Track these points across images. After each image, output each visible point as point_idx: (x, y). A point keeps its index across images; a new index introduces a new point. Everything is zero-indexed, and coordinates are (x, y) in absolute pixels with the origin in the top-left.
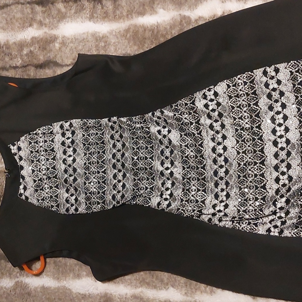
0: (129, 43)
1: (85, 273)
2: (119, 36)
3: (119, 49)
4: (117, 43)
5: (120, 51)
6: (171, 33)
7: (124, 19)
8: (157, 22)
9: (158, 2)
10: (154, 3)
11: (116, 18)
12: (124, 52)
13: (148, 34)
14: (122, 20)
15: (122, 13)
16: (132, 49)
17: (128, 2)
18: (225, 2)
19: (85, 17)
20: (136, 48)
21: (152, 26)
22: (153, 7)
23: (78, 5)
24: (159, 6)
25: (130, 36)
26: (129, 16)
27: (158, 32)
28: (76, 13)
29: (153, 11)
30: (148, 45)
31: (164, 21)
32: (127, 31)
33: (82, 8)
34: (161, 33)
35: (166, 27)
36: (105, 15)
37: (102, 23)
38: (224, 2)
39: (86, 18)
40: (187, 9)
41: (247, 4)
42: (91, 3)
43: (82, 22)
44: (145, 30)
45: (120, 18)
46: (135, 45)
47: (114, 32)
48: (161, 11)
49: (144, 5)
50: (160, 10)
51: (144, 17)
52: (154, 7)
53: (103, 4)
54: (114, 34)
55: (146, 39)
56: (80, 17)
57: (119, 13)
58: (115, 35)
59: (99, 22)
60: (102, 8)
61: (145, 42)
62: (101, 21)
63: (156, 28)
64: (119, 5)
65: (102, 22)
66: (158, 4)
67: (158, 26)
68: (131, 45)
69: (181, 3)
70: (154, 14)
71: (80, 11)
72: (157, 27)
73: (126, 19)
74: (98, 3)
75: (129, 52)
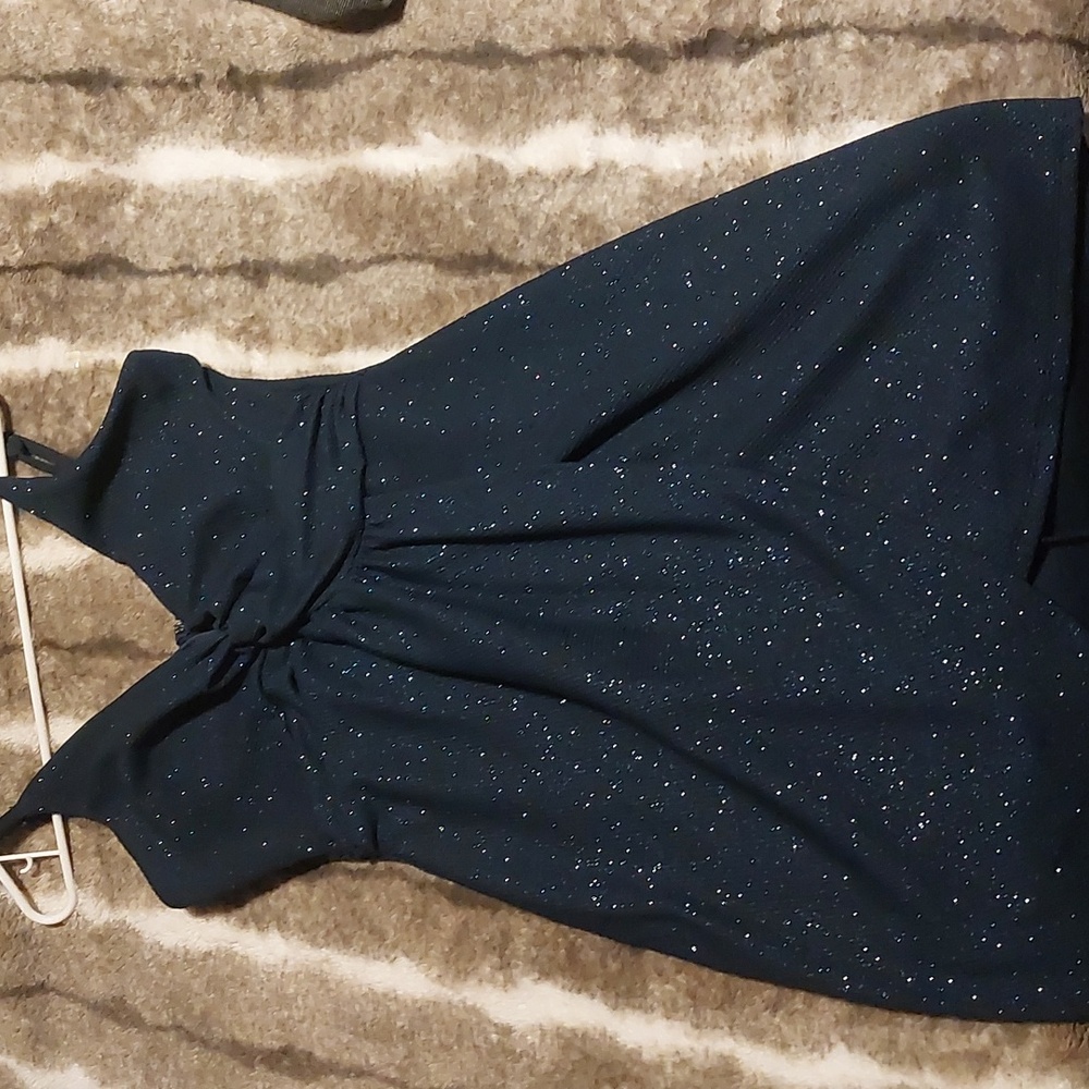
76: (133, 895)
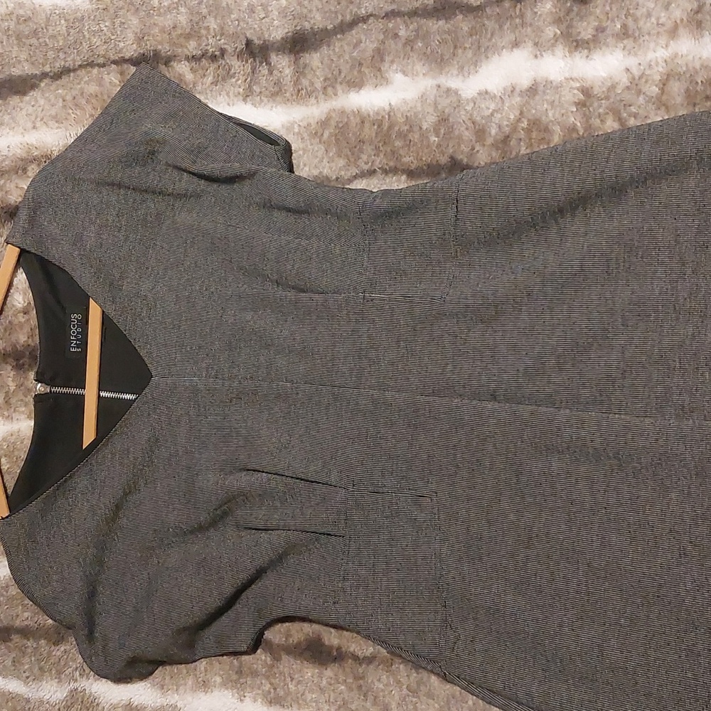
0: (327, 151)
1: (218, 679)
2: (305, 135)
3: (305, 165)
4: (301, 152)
5: (307, 169)
6: (421, 128)
7: (316, 98)
8: (390, 104)
9: (391, 59)
10: (382, 60)
11: (301, 94)
12: (316, 172)
13: (369, 132)
14: (313, 100)
15: (312, 84)
16: (333, 165)
17: (326, 59)
18: (542, 55)
19: (234, 93)
20: (342, 162)
21: (378, 114)
22: (380, 70)
23: (219, 67)
24: (395, 66)
25: (331, 135)
26: (330, 89)
27: (390, 128)
28: (215, 83)
29: (381, 79)
30: (370, 156)
31: (405, 102)
32: (324, 123)
33: (229, 74)
34: (397, 128)
35: (408, 115)
36: (276, 89)
37: (272, 107)
38: (539, 55)
39: (236, 96)
40: (455, 72)
41: (591, 59)
42: (247, 62)
43: (229, 104)
44: (363, 122)
45: (309, 95)
46: (340, 156)
47: (296, 126)
48: (398, 78)
49: (361, 64)
50: (397, 75)
51: (362, 92)
52: (382, 68)
53: (272, 64)
54: (296, 130)
55: (364, 142)
56: (224, 93)
57: (307, 84)
58: (299, 133)
59: (265, 104)
60: (271, 73)
61: (361, 151)
62: (269, 101)
63: (387, 117)
64: (305, 66)
65: (270, 105)
66: (392, 62)
67: (392, 114)
68: (331, 154)
69: (442, 60)
70: (381, 85)
71: (224, 79)
72: (389, 116)
73: (321, 96)
74: (261, 63)
75: (325, 172)
76: (183, 682)
